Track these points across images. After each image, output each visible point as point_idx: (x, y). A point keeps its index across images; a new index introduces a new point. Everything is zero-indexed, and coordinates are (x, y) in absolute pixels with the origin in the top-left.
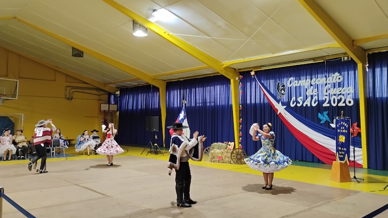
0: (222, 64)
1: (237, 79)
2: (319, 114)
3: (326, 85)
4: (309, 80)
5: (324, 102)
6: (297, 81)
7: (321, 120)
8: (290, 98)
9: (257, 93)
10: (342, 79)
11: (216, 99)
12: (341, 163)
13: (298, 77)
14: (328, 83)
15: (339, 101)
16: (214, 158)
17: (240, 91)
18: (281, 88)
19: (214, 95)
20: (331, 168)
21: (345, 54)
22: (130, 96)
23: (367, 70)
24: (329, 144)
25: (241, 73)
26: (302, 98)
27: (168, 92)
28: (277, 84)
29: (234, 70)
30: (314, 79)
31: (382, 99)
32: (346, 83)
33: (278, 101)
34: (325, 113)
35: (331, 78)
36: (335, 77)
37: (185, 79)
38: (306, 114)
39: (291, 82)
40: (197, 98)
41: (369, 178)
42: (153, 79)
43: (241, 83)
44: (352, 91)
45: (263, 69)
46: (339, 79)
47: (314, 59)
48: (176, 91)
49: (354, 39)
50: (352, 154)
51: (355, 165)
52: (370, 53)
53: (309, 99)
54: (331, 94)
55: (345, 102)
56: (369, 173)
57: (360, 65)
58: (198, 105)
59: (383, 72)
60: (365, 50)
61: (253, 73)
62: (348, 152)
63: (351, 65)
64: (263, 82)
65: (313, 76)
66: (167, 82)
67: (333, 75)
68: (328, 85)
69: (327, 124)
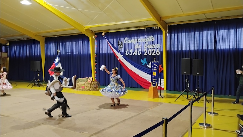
0: (84, 27)
1: (94, 37)
2: (142, 60)
3: (146, 42)
4: (136, 39)
5: (144, 53)
6: (129, 40)
7: (142, 63)
8: (125, 50)
9: (106, 47)
10: (154, 39)
11: (80, 50)
12: (153, 88)
13: (130, 38)
14: (147, 41)
15: (153, 52)
16: (79, 87)
17: (96, 45)
18: (120, 44)
19: (79, 47)
20: (148, 91)
21: (156, 25)
22: (17, 46)
23: (167, 35)
24: (147, 77)
25: (96, 34)
26: (132, 50)
27: (46, 45)
28: (118, 41)
29: (92, 32)
30: (139, 39)
31: (174, 51)
32: (156, 42)
33: (118, 52)
34: (145, 59)
35: (148, 39)
36: (151, 38)
37: (59, 36)
38: (135, 60)
39: (126, 41)
40: (67, 49)
41: (167, 95)
42: (36, 35)
43: (96, 40)
44: (159, 47)
45: (110, 31)
46: (153, 39)
47: (139, 27)
48: (52, 44)
49: (161, 16)
50: (159, 82)
51: (161, 89)
52: (169, 25)
53: (136, 51)
54: (148, 48)
55: (155, 53)
56: (167, 93)
57: (164, 32)
58: (68, 53)
59: (175, 36)
60: (167, 23)
61: (103, 34)
62: (157, 81)
63: (159, 31)
64: (109, 40)
65: (139, 37)
66: (45, 38)
67: (149, 37)
68: (147, 43)
69: (146, 65)
